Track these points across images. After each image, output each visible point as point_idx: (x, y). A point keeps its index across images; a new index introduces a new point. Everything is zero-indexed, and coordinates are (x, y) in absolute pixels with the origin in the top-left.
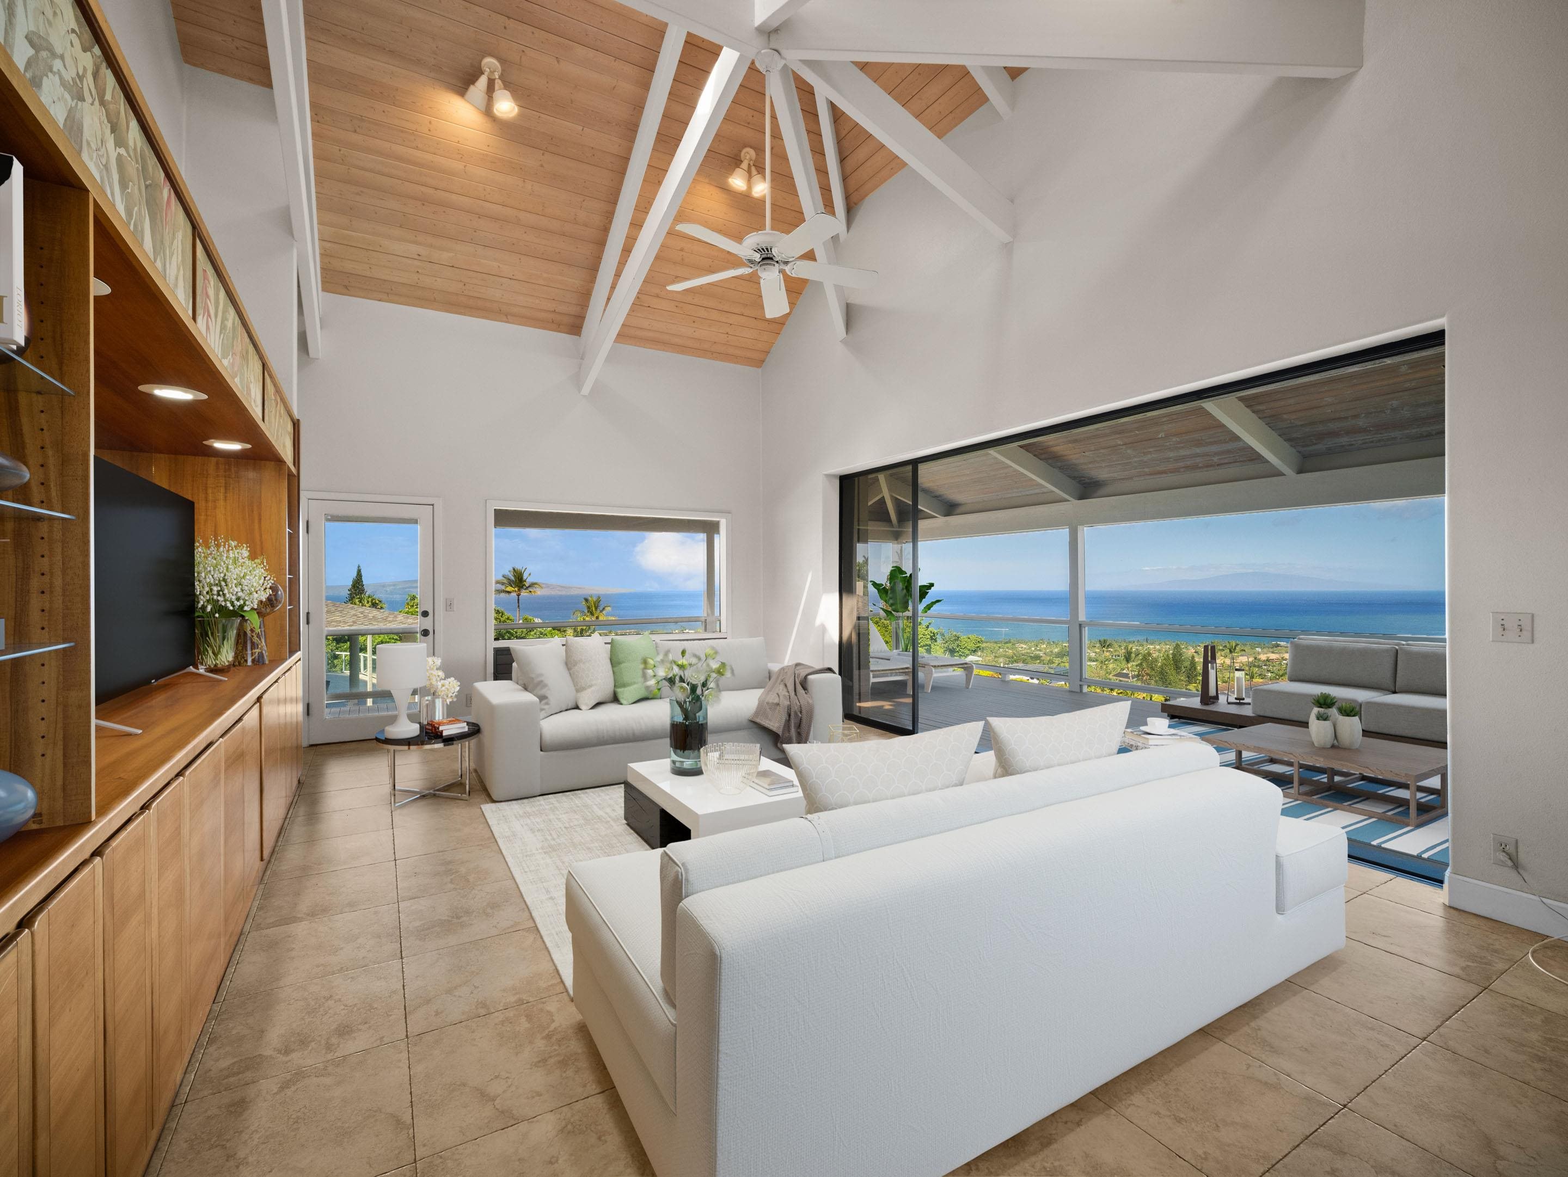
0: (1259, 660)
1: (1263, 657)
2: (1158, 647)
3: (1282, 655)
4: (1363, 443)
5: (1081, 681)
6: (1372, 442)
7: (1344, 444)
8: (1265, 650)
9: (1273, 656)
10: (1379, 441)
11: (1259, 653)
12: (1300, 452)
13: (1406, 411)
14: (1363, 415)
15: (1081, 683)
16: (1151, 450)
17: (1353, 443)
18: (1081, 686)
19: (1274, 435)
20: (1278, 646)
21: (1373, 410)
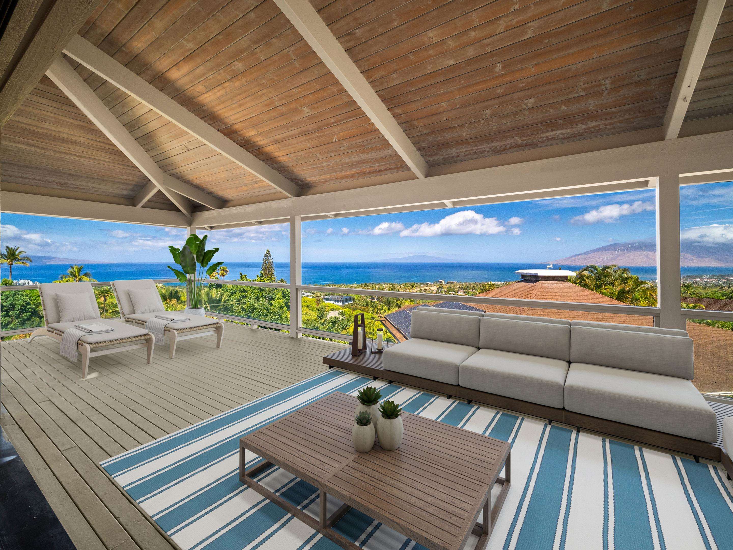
0: (422, 290)
1: (423, 289)
2: (387, 286)
3: (429, 288)
4: (465, 155)
5: (297, 330)
6: (470, 154)
7: (453, 155)
8: (424, 286)
9: (427, 288)
10: (475, 153)
11: (422, 287)
12: (426, 161)
13: (494, 122)
14: (466, 125)
15: (297, 331)
16: (332, 154)
17: (459, 154)
18: (297, 333)
19: (409, 142)
20: (428, 284)
21: (474, 121)
